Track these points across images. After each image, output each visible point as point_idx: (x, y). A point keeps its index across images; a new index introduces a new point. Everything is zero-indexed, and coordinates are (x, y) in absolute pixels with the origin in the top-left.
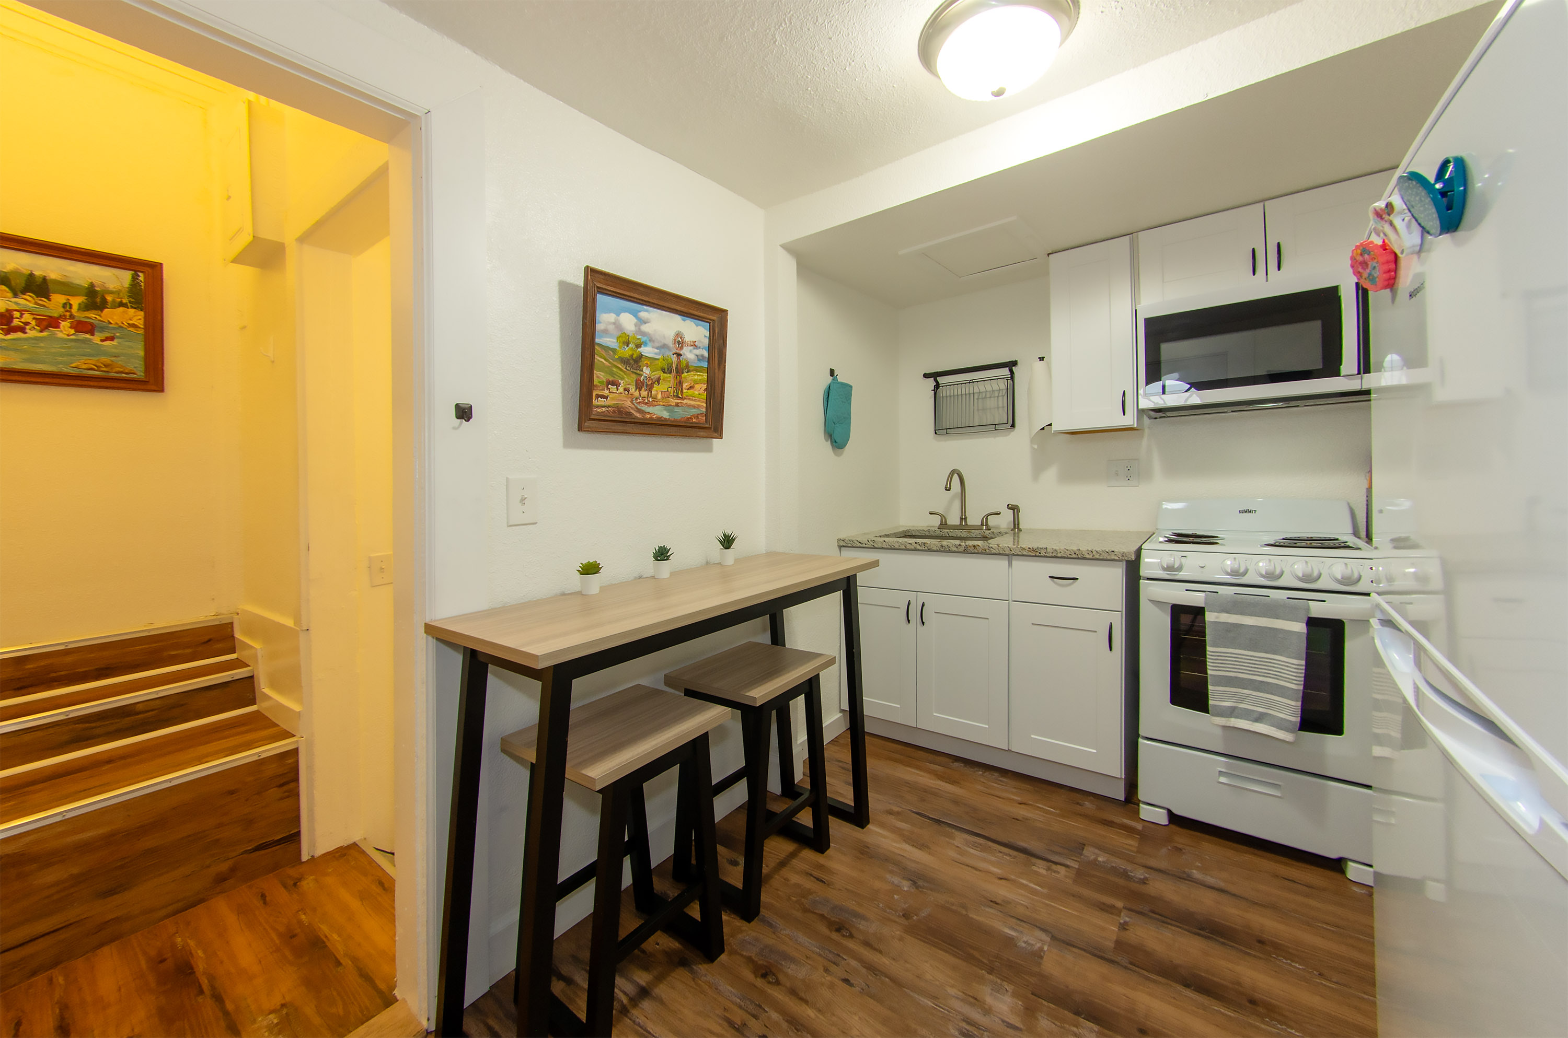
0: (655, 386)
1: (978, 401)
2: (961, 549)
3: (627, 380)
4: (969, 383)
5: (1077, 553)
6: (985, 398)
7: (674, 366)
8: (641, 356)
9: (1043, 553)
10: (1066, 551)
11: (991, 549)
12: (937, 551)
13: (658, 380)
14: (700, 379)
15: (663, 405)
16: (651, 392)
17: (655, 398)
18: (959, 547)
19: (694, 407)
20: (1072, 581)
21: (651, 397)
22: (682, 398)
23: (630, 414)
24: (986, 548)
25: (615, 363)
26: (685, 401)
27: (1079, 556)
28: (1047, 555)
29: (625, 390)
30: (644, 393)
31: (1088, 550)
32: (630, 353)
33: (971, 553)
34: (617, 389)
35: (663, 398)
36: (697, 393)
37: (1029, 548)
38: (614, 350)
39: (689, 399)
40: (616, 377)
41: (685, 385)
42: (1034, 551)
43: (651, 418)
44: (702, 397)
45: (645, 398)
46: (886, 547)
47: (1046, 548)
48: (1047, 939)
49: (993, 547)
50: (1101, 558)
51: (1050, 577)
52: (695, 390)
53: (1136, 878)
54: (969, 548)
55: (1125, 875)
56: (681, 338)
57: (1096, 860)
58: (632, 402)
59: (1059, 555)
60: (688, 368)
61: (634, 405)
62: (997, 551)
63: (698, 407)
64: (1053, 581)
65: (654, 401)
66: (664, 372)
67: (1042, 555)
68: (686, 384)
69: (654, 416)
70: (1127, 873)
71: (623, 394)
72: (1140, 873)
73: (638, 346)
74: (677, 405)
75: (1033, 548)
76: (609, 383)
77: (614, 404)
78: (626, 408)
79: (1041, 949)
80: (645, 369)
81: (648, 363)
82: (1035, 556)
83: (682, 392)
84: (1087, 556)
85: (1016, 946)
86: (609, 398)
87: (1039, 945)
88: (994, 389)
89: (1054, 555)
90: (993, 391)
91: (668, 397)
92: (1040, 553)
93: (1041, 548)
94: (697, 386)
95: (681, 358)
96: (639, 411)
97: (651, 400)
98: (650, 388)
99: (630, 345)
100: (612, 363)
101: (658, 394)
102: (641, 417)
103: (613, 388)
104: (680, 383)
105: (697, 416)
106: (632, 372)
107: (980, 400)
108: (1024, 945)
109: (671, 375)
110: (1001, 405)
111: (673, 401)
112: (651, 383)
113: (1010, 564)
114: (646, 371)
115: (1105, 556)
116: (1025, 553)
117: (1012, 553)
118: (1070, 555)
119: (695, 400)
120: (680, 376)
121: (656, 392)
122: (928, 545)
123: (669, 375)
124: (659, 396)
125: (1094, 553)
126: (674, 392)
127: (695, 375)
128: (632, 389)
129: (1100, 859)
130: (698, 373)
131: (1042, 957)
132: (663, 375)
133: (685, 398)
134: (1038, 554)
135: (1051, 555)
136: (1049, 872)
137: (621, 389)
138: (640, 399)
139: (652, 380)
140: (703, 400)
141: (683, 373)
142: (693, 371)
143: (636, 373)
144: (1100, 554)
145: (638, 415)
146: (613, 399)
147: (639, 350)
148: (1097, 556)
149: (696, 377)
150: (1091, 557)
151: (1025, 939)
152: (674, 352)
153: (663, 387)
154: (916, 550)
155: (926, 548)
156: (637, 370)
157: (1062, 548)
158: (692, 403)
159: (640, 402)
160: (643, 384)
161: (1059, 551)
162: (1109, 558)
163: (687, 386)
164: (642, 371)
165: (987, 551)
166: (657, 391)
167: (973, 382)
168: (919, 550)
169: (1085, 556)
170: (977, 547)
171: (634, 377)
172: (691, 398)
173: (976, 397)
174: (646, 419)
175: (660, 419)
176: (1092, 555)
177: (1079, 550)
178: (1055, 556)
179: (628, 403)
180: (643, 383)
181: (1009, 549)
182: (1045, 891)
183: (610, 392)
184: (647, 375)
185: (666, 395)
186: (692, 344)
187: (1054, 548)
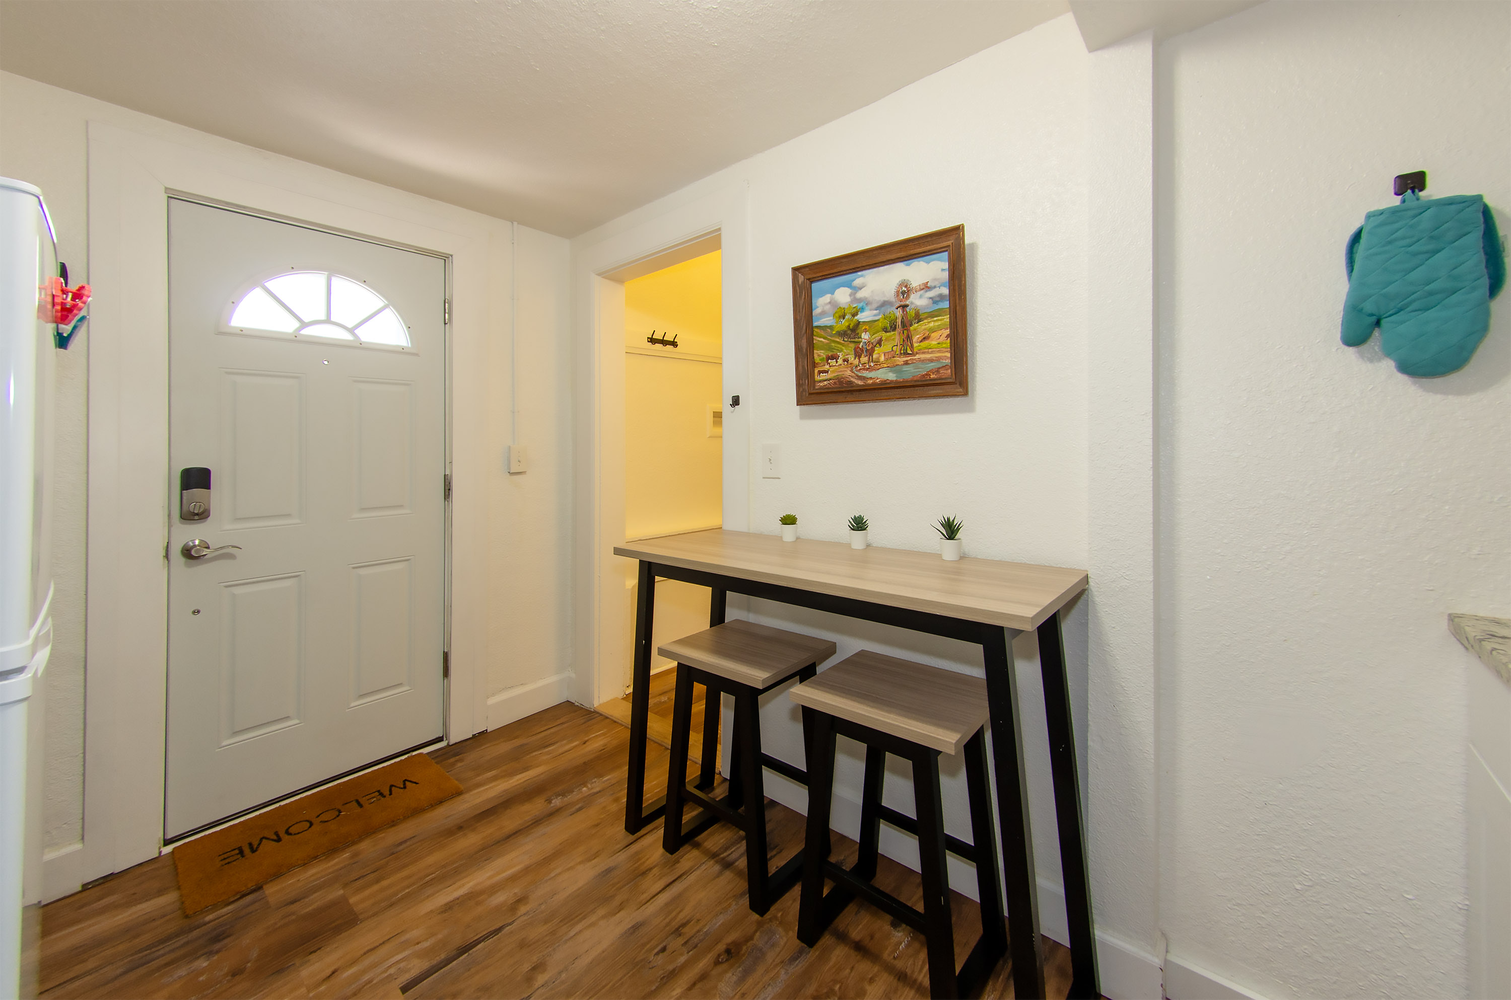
0: (876, 349)
3: (845, 351)
7: (899, 321)
8: (859, 323)
13: (880, 342)
14: (937, 326)
15: (888, 367)
16: (872, 357)
17: (877, 362)
19: (931, 360)
21: (872, 361)
22: (913, 354)
23: (851, 383)
25: (833, 339)
26: (917, 356)
29: (844, 361)
30: (864, 359)
32: (847, 324)
34: (837, 362)
35: (886, 360)
36: (934, 343)
38: (831, 327)
39: (924, 353)
40: (835, 351)
41: (915, 339)
43: (873, 384)
44: (944, 345)
45: (865, 364)
52: (932, 340)
56: (906, 287)
58: (852, 371)
60: (918, 318)
61: (854, 373)
63: (938, 359)
65: (876, 365)
66: (886, 332)
68: (918, 336)
69: (878, 381)
71: (843, 365)
73: (854, 315)
74: (906, 363)
76: (828, 358)
77: (834, 377)
78: (846, 377)
80: (863, 335)
81: (867, 327)
83: (912, 347)
86: (829, 372)
91: (894, 357)
94: (933, 335)
95: (908, 309)
96: (860, 378)
97: (872, 364)
98: (870, 353)
99: (847, 317)
100: (831, 340)
101: (880, 356)
102: (862, 383)
103: (833, 362)
104: (909, 338)
105: (938, 371)
106: (850, 342)
109: (896, 332)
111: (900, 360)
112: (872, 348)
114: (865, 336)
119: (932, 353)
120: (908, 330)
121: (878, 355)
123: (892, 333)
124: (882, 359)
126: (901, 350)
127: (929, 322)
128: (851, 358)
130: (935, 319)
132: (884, 335)
133: (917, 353)
137: (840, 361)
138: (860, 366)
139: (872, 343)
140: (947, 350)
141: (911, 325)
142: (926, 318)
143: (854, 342)
145: (860, 383)
146: (833, 372)
147: (856, 318)
149: (932, 324)
152: (898, 305)
153: (886, 347)
156: (855, 338)
158: (928, 356)
159: (860, 369)
160: (863, 350)
163: (919, 338)
164: (861, 338)
166: (879, 354)
171: (853, 346)
172: (927, 350)
174: (869, 385)
175: (884, 382)
179: (849, 373)
180: (862, 350)
183: (830, 366)
184: (866, 341)
185: (891, 355)
186: (924, 287)
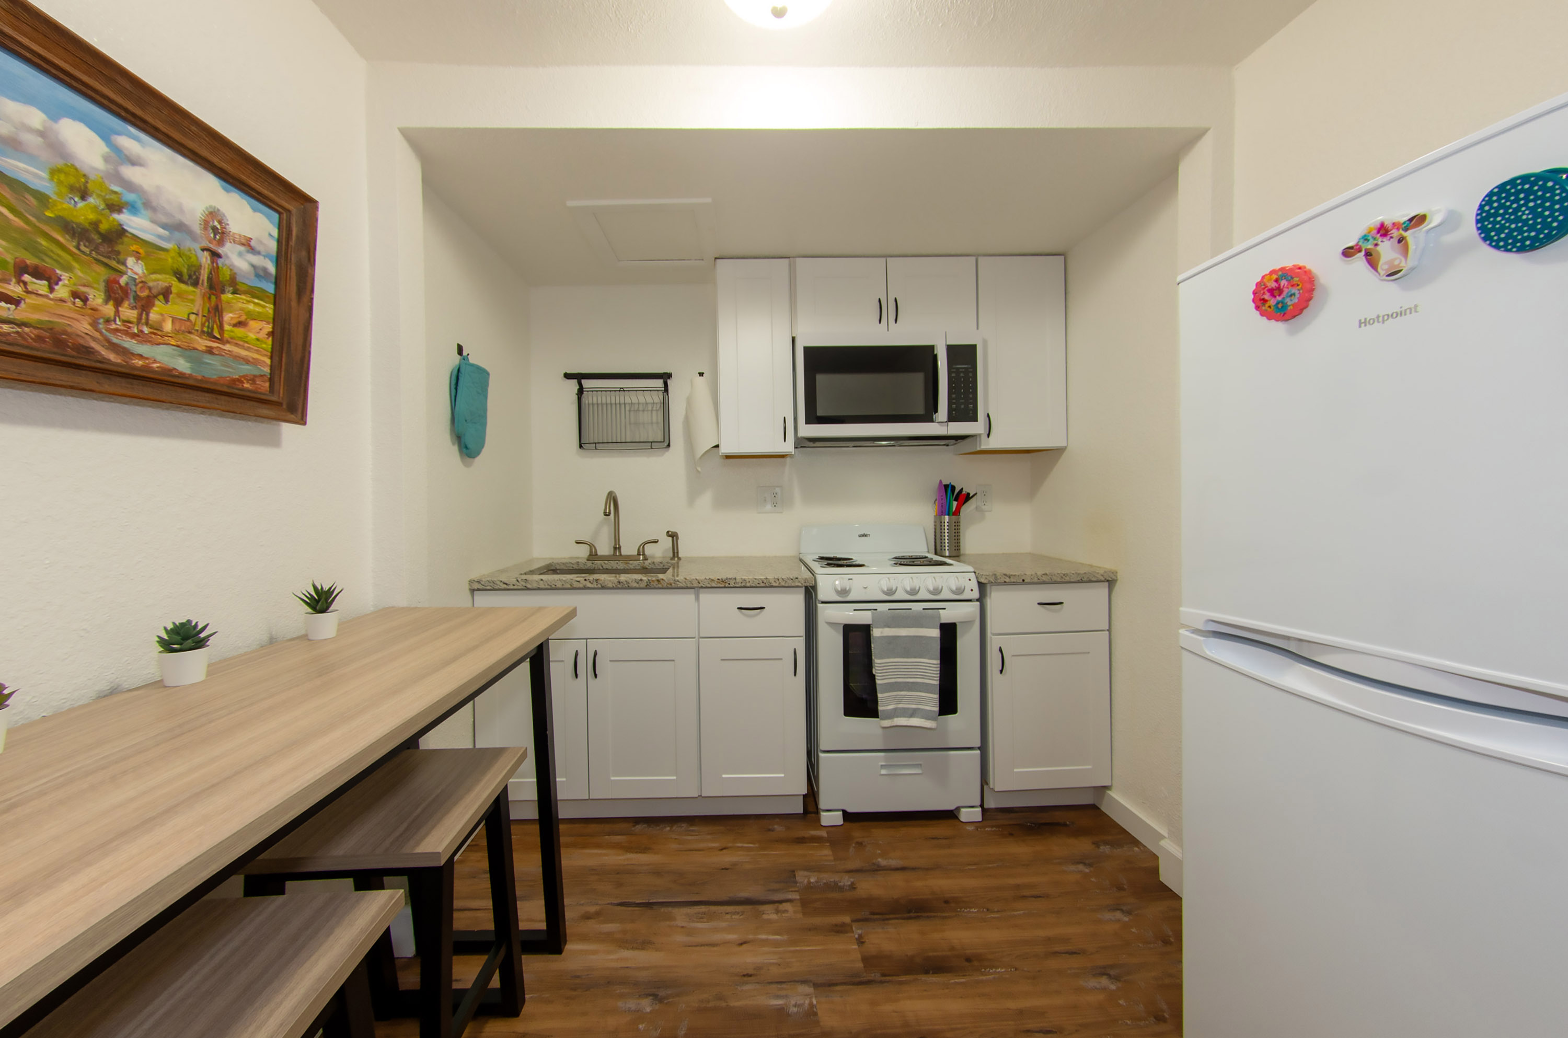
0: (157, 302)
1: (630, 413)
2: (643, 585)
3: (80, 274)
4: (620, 391)
5: (765, 581)
6: (638, 410)
7: (204, 275)
8: (120, 232)
9: (732, 584)
10: (755, 580)
11: (678, 583)
12: (613, 588)
13: (166, 294)
14: (258, 312)
15: (178, 346)
16: (148, 315)
17: (157, 329)
18: (640, 582)
19: (247, 361)
20: (759, 610)
21: (147, 324)
22: (221, 340)
23: (88, 351)
24: (672, 581)
25: (46, 228)
26: (227, 347)
27: (767, 585)
28: (736, 585)
29: (75, 295)
30: (128, 312)
31: (775, 578)
32: (91, 217)
33: (655, 588)
34: (52, 290)
35: (177, 332)
36: (252, 336)
37: (718, 579)
38: (46, 200)
39: (237, 345)
40: (47, 259)
41: (228, 317)
42: (723, 582)
43: (146, 368)
44: (264, 346)
45: (130, 322)
46: (543, 587)
47: (735, 579)
48: (808, 989)
49: (680, 581)
50: (787, 585)
51: (738, 608)
52: (250, 331)
53: (846, 886)
54: (652, 583)
55: (835, 887)
56: (220, 222)
57: (809, 883)
58: (94, 324)
59: (748, 585)
60: (234, 284)
61: (101, 333)
62: (684, 584)
63: (255, 362)
64: (742, 613)
65: (155, 334)
66: (180, 280)
67: (731, 586)
68: (231, 315)
69: (155, 365)
70: (838, 884)
71: (70, 304)
72: (846, 881)
73: (114, 208)
74: (210, 351)
75: (722, 579)
76: (21, 269)
77: (40, 322)
78: (78, 335)
79: (811, 1005)
80: (131, 261)
81: (141, 251)
82: (725, 587)
83: (221, 328)
84: (774, 584)
85: (789, 1015)
86: (23, 305)
87: (807, 1002)
88: (647, 402)
89: (743, 584)
90: (647, 404)
91: (190, 332)
92: (729, 584)
93: (730, 579)
94: (252, 324)
95: (220, 261)
96: (114, 347)
97: (146, 330)
98: (145, 305)
99: (91, 201)
100: (36, 226)
101: (164, 320)
102: (119, 361)
103: (41, 286)
104: (217, 311)
105: (253, 379)
106: (96, 259)
107: (632, 413)
108: (795, 1010)
109: (198, 291)
110: (654, 420)
111: (202, 343)
112: (148, 296)
113: (697, 598)
114: (135, 268)
115: (790, 583)
116: (714, 585)
117: (700, 585)
118: (758, 584)
119: (248, 349)
120: (218, 298)
121: (158, 317)
122: (601, 582)
123: (191, 288)
124: (168, 326)
125: (781, 580)
126: (203, 325)
127: (249, 302)
128: (97, 298)
129: (812, 880)
130: (256, 301)
131: (815, 1014)
132: (177, 286)
133: (228, 342)
134: (727, 585)
135: (740, 585)
136: (779, 914)
137: (62, 291)
138: (118, 322)
139: (150, 289)
140: (266, 353)
141: (223, 292)
142: (245, 293)
143: (106, 265)
144: (786, 582)
145: (112, 357)
146: (36, 308)
147: (116, 216)
148: (783, 584)
149: (251, 307)
150: (777, 584)
151: (793, 1002)
152: (205, 244)
153: (178, 309)
154: (585, 588)
155: (600, 586)
156: (109, 258)
157: (751, 577)
158: (244, 353)
159: (117, 330)
160: (127, 293)
161: (747, 581)
162: (793, 585)
163: (232, 318)
164: (124, 264)
165: (673, 585)
166: (162, 315)
167: (624, 391)
168: (589, 588)
169: (772, 584)
170: (662, 581)
171: (103, 273)
172: (241, 343)
173: (628, 408)
174: (135, 368)
175: (169, 371)
176: (778, 583)
177: (767, 578)
178: (744, 586)
179: (83, 326)
180: (125, 291)
181: (697, 582)
182: (785, 937)
183: (28, 292)
184: (136, 277)
185: (184, 327)
186: (244, 241)
187: (743, 578)
